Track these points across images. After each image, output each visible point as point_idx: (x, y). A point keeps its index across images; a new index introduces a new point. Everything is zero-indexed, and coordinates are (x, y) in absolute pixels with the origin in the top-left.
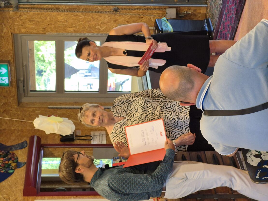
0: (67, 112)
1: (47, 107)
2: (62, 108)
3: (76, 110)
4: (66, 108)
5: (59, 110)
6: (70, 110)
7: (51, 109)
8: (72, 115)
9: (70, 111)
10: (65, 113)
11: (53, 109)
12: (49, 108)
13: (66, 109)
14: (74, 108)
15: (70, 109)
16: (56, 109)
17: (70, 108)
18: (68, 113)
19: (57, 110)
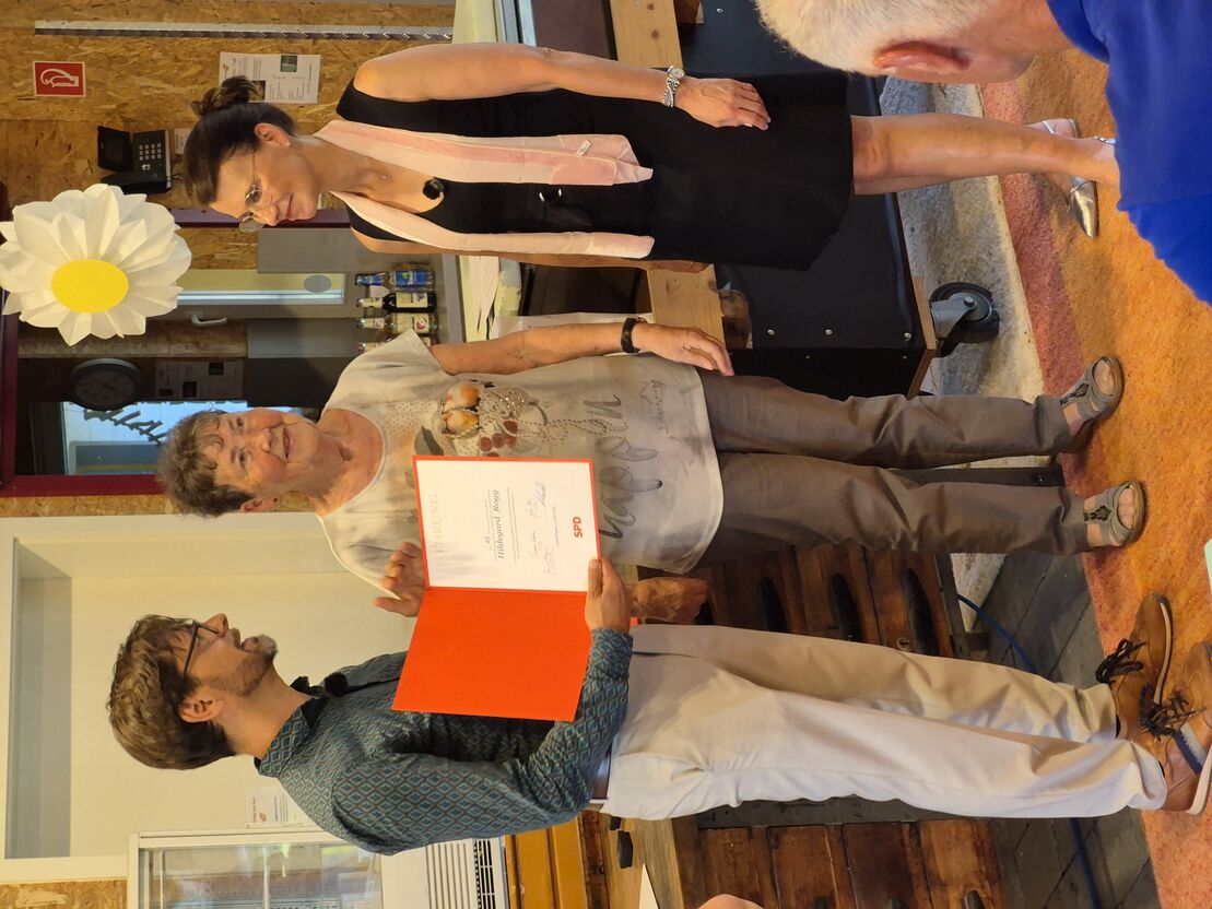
0: (129, 50)
1: (27, 23)
2: (101, 33)
3: (177, 43)
4: (123, 33)
5: (88, 41)
6: (145, 42)
7: (50, 37)
8: (155, 61)
9: (144, 44)
10: (121, 52)
11: (61, 37)
12: (39, 31)
13: (129, 39)
14: (163, 34)
15: (143, 38)
16: (76, 38)
17: (144, 33)
18: (132, 53)
19: (81, 41)
